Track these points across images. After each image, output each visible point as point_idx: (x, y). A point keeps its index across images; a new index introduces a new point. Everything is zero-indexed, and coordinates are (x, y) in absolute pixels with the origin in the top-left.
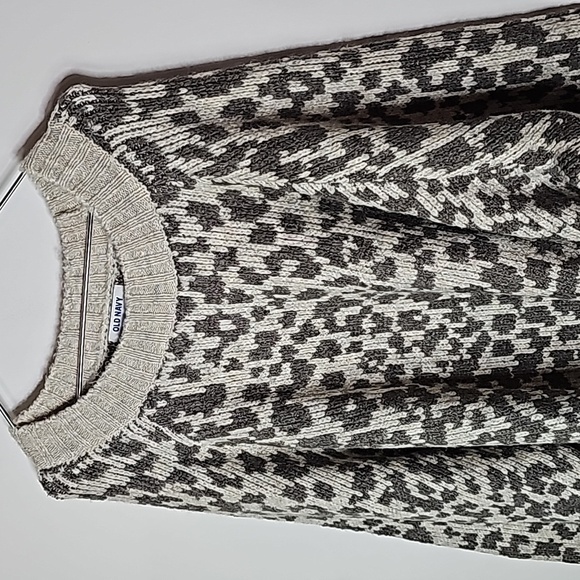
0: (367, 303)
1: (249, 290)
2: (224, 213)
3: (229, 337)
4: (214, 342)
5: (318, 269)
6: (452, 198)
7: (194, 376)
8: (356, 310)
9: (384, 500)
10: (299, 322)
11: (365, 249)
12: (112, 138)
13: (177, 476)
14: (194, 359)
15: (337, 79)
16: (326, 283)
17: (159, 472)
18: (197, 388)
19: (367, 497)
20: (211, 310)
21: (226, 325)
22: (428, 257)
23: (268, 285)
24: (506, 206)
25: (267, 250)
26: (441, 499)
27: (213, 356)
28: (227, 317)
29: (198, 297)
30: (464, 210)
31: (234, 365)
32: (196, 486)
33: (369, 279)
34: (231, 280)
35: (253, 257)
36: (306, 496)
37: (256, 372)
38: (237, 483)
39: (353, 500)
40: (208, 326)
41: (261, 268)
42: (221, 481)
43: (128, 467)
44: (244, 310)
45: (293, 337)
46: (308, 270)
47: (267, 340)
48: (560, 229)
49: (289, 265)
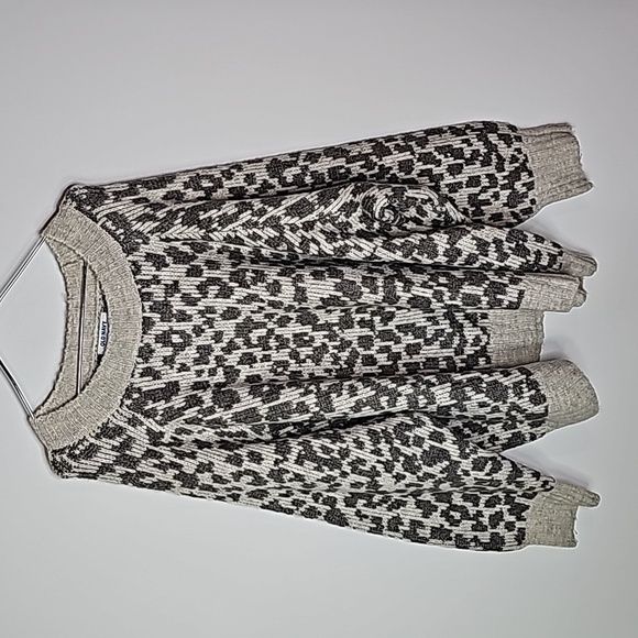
0: (271, 325)
1: (190, 310)
2: (169, 260)
3: (179, 348)
4: (168, 351)
5: (231, 290)
6: (305, 234)
7: (156, 376)
8: (263, 332)
9: (299, 461)
10: (226, 339)
11: (259, 277)
12: (97, 214)
13: (149, 454)
14: (156, 363)
15: (230, 179)
16: (239, 301)
17: (136, 452)
18: (159, 384)
19: (286, 459)
20: (165, 327)
21: (176, 339)
22: (300, 278)
23: (201, 305)
24: (339, 237)
25: (197, 281)
26: (338, 457)
27: (169, 361)
28: (176, 332)
29: (156, 316)
30: (314, 240)
31: (184, 368)
32: (163, 460)
33: (265, 295)
34: (177, 304)
35: (189, 286)
36: (242, 461)
37: (199, 373)
38: (193, 455)
39: (277, 462)
40: (164, 339)
41: (196, 294)
42: (181, 455)
43: (114, 448)
44: (187, 327)
45: (223, 349)
46: (225, 292)
47: (204, 351)
48: (375, 249)
49: (213, 290)
